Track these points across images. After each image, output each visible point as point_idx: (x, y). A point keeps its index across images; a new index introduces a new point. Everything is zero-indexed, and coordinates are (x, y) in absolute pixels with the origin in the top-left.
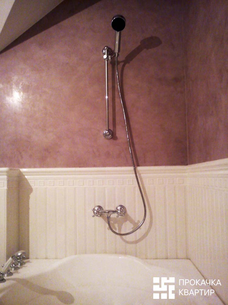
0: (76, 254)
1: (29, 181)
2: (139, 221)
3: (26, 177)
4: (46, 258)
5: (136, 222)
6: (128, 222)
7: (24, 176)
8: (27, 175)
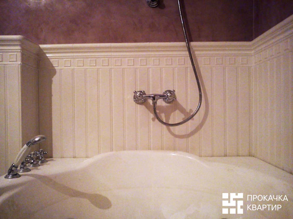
0: (112, 150)
1: (51, 60)
2: (191, 110)
3: (47, 55)
4: (74, 157)
5: (187, 111)
6: (177, 112)
7: (45, 54)
8: (49, 53)
